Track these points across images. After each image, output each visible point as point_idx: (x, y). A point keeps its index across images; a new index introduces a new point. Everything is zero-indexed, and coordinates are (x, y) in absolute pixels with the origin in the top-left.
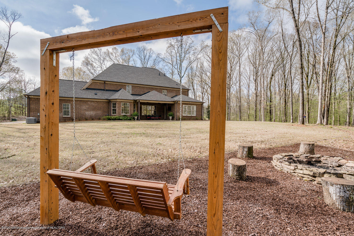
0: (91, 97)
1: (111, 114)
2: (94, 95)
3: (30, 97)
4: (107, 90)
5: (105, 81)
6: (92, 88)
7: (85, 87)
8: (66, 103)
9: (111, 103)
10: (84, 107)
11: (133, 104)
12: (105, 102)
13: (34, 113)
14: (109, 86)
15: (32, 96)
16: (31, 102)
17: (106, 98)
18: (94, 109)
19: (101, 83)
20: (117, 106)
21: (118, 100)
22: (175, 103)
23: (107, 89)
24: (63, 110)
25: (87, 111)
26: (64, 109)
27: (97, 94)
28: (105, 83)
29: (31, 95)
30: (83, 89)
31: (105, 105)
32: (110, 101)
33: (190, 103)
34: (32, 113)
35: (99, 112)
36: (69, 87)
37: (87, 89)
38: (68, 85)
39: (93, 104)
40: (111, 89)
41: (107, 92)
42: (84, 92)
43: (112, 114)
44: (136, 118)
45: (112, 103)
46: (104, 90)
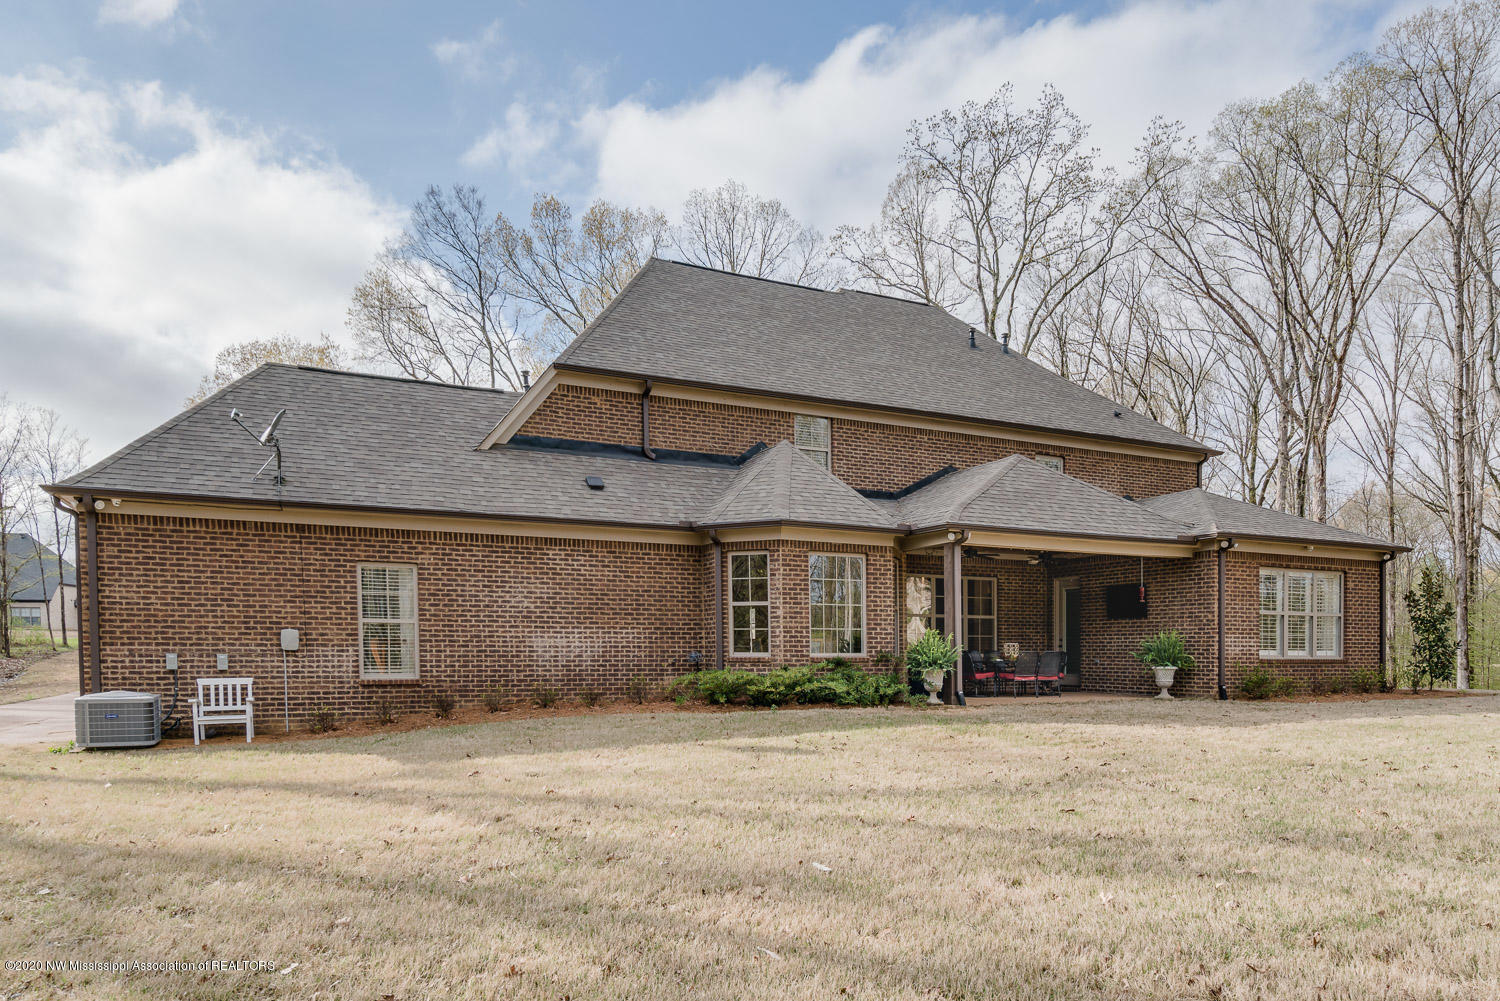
0: (567, 512)
1: (724, 650)
2: (588, 492)
3: (100, 505)
4: (663, 456)
5: (646, 382)
6: (555, 435)
7: (503, 432)
8: (385, 559)
9: (723, 556)
10: (523, 592)
11: (891, 565)
12: (669, 547)
13: (131, 653)
14: (678, 422)
15: (116, 501)
16: (109, 551)
17: (675, 514)
18: (592, 611)
19: (615, 394)
20: (777, 579)
21: (786, 534)
22: (1197, 555)
23: (661, 442)
24: (361, 620)
25: (544, 624)
26: (365, 615)
27: (600, 488)
28: (646, 394)
29: (107, 494)
30: (495, 447)
31: (672, 576)
32: (717, 543)
33: (1311, 552)
34: (116, 655)
35: (630, 639)
36: (385, 427)
37: (522, 442)
38: (373, 410)
39: (581, 563)
40: (686, 444)
41: (666, 467)
42: (508, 465)
43: (733, 654)
44: (935, 679)
45: (730, 556)
46: (641, 453)
